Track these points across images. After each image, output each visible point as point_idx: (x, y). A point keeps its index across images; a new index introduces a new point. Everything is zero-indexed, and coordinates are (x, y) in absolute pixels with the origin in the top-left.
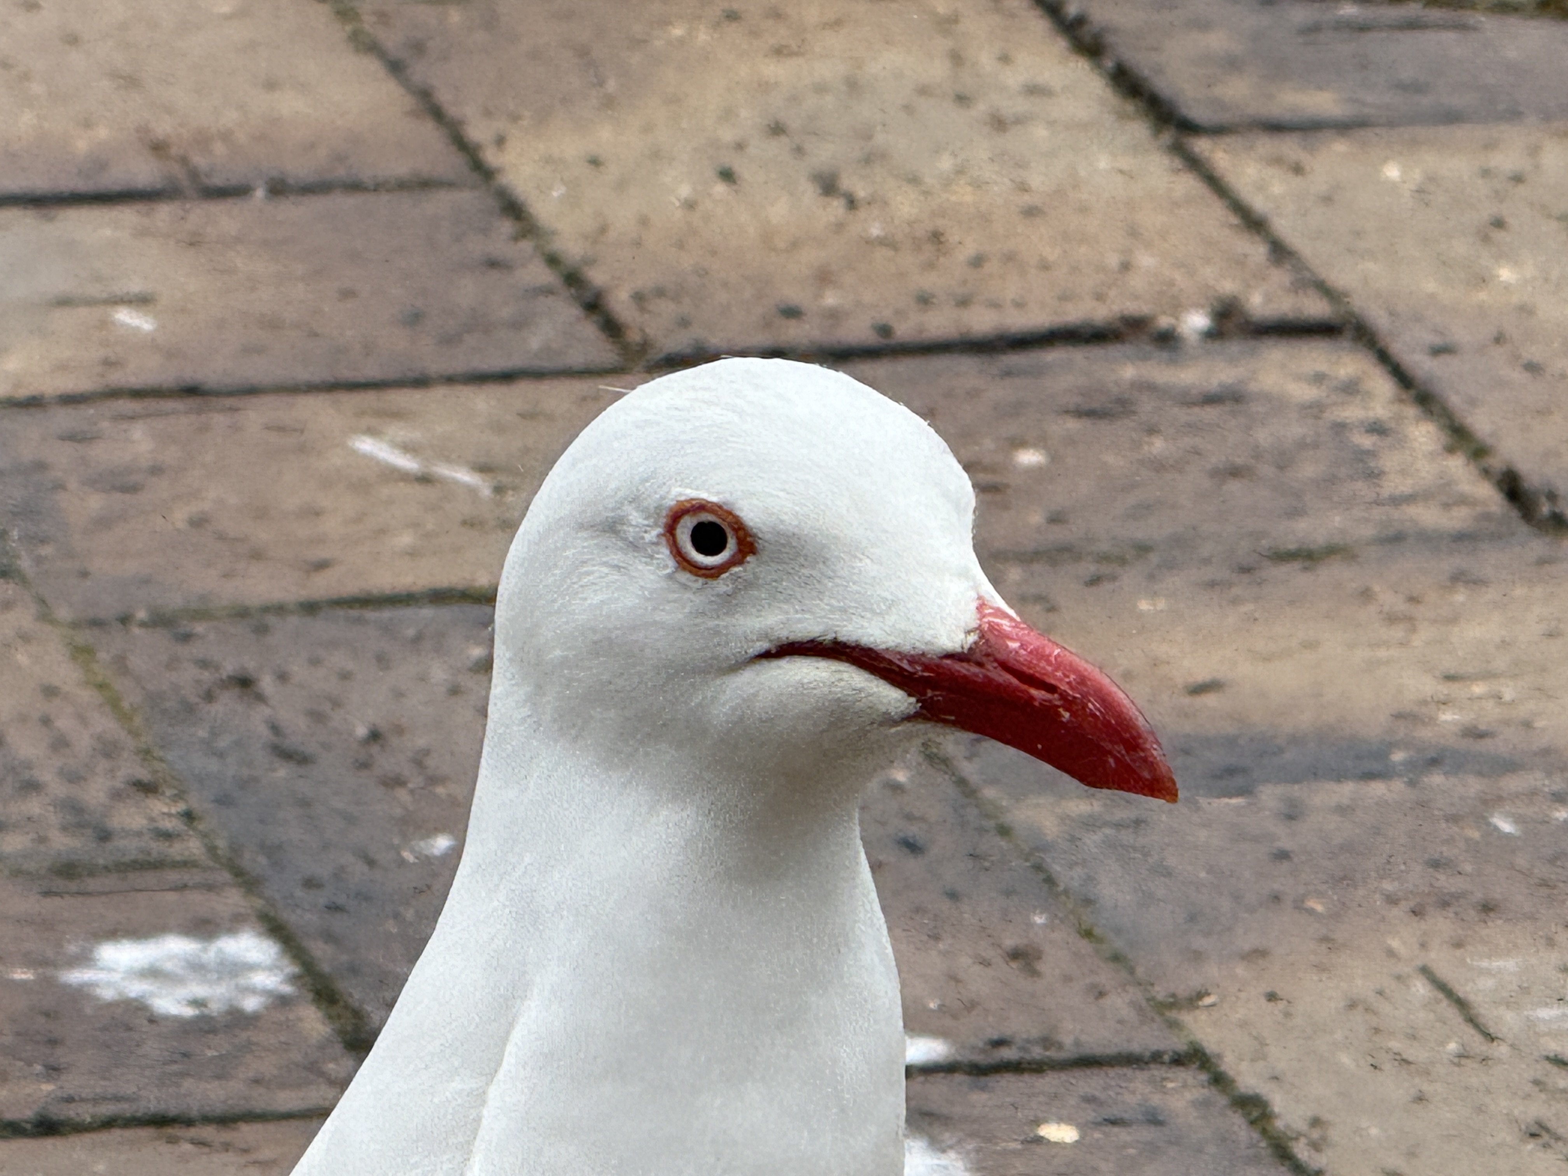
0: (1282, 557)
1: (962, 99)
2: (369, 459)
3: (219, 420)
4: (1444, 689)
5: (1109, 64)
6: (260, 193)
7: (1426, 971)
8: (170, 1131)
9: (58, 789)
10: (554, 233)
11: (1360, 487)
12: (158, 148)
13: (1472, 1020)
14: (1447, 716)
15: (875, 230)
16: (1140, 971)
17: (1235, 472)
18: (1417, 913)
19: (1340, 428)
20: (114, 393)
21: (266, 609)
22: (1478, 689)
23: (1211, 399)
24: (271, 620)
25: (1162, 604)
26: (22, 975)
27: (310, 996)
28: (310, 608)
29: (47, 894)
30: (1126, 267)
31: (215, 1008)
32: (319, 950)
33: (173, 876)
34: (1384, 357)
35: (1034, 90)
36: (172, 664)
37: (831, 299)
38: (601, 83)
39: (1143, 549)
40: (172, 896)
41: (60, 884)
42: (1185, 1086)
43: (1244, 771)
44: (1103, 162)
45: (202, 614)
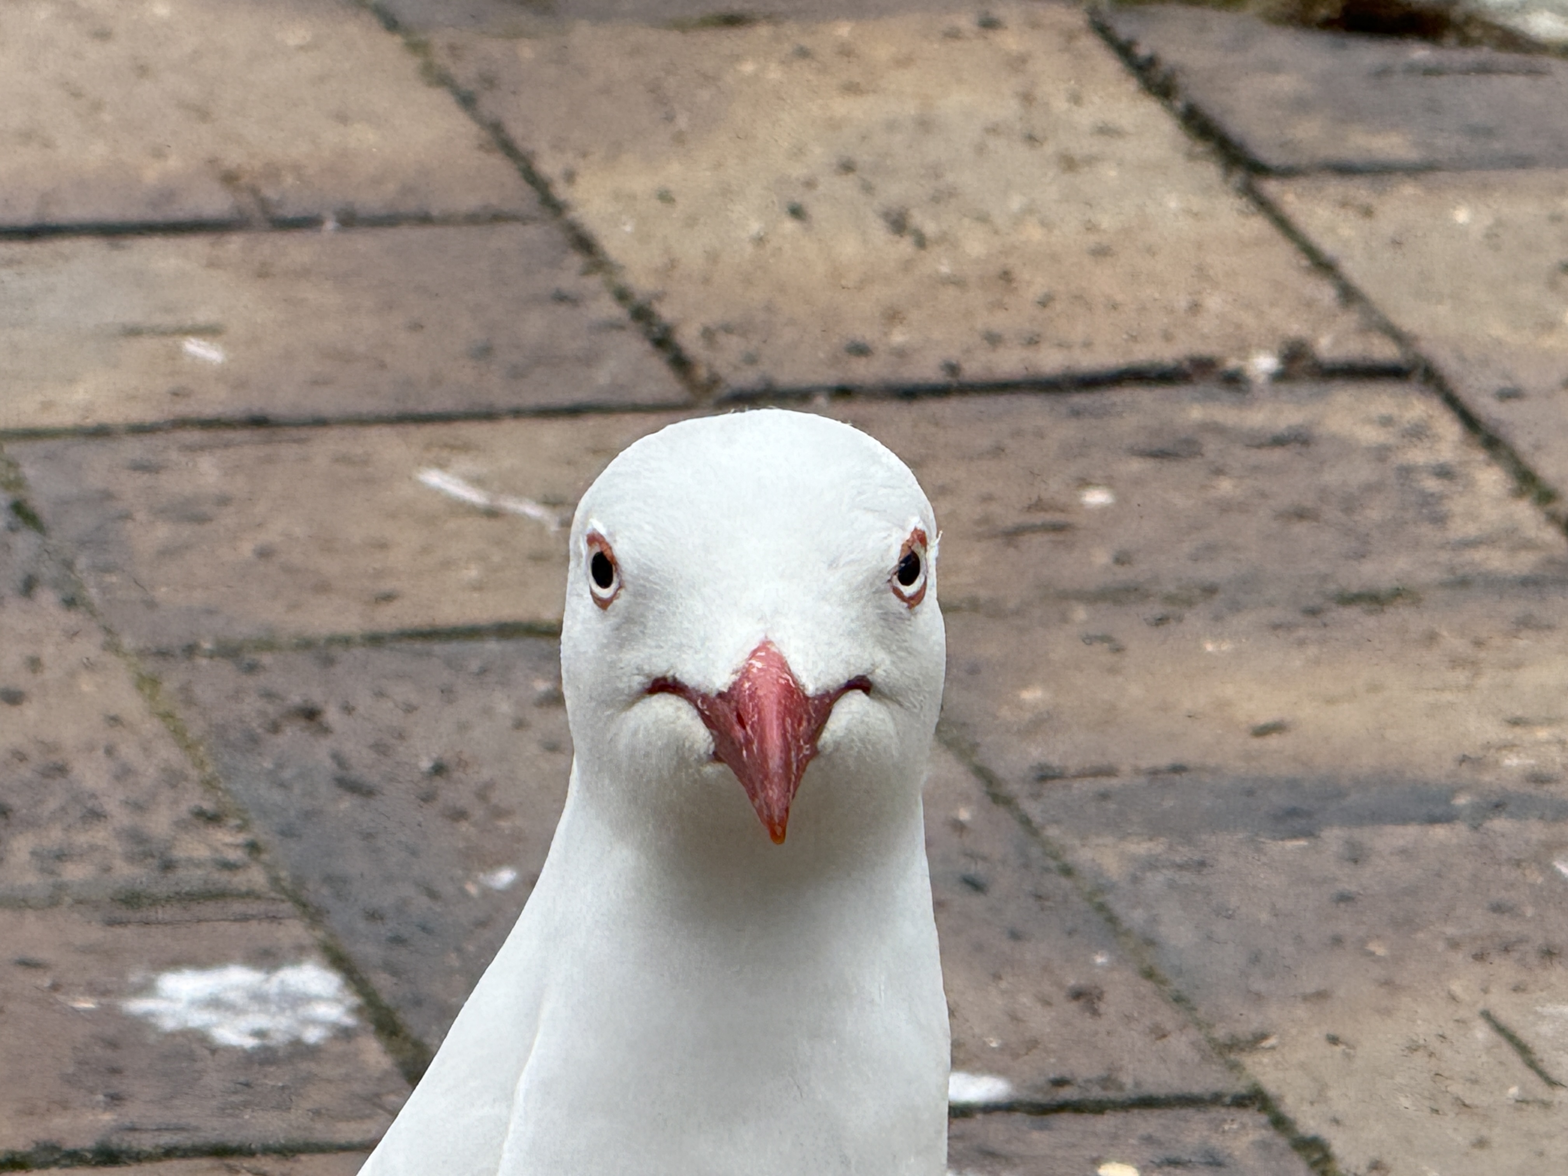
0: (1347, 599)
1: (1031, 139)
2: (436, 492)
3: (288, 451)
4: (1510, 734)
5: (1179, 105)
6: (330, 225)
7: (1487, 1016)
8: (232, 1162)
9: (122, 818)
10: (622, 268)
11: (1426, 530)
12: (230, 179)
13: (1532, 1064)
14: (1512, 761)
15: (945, 269)
16: (1201, 1013)
17: (1301, 514)
18: (1480, 957)
19: (1406, 472)
20: (182, 423)
21: (332, 640)
22: (1543, 734)
23: (1279, 441)
24: (337, 651)
25: (1226, 647)
26: (86, 1004)
27: (372, 1027)
28: (375, 640)
29: (112, 923)
30: (1195, 308)
31: (279, 1039)
32: (382, 982)
33: (237, 907)
34: (1452, 402)
35: (1105, 131)
36: (237, 695)
37: (898, 337)
38: (670, 118)
39: (1210, 590)
40: (235, 928)
41: (122, 913)
42: (1243, 1126)
43: (1309, 814)
44: (1173, 203)
45: (268, 645)
